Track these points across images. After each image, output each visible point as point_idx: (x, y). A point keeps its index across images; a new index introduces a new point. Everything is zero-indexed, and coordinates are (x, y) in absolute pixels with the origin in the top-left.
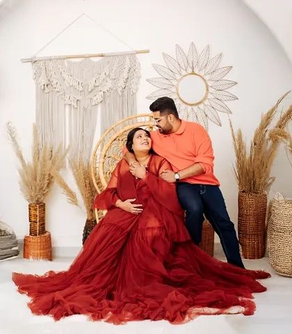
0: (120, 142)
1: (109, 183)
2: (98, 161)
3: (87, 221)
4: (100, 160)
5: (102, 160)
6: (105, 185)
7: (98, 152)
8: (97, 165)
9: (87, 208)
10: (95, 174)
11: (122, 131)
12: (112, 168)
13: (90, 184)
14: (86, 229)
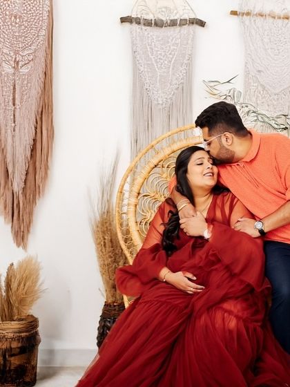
0: (165, 169)
1: (145, 241)
2: (126, 202)
3: (107, 305)
4: (129, 200)
5: (133, 201)
6: (138, 243)
7: (127, 187)
8: (125, 209)
9: (106, 282)
10: (121, 225)
11: (168, 151)
12: (151, 215)
13: (111, 241)
14: (104, 318)
